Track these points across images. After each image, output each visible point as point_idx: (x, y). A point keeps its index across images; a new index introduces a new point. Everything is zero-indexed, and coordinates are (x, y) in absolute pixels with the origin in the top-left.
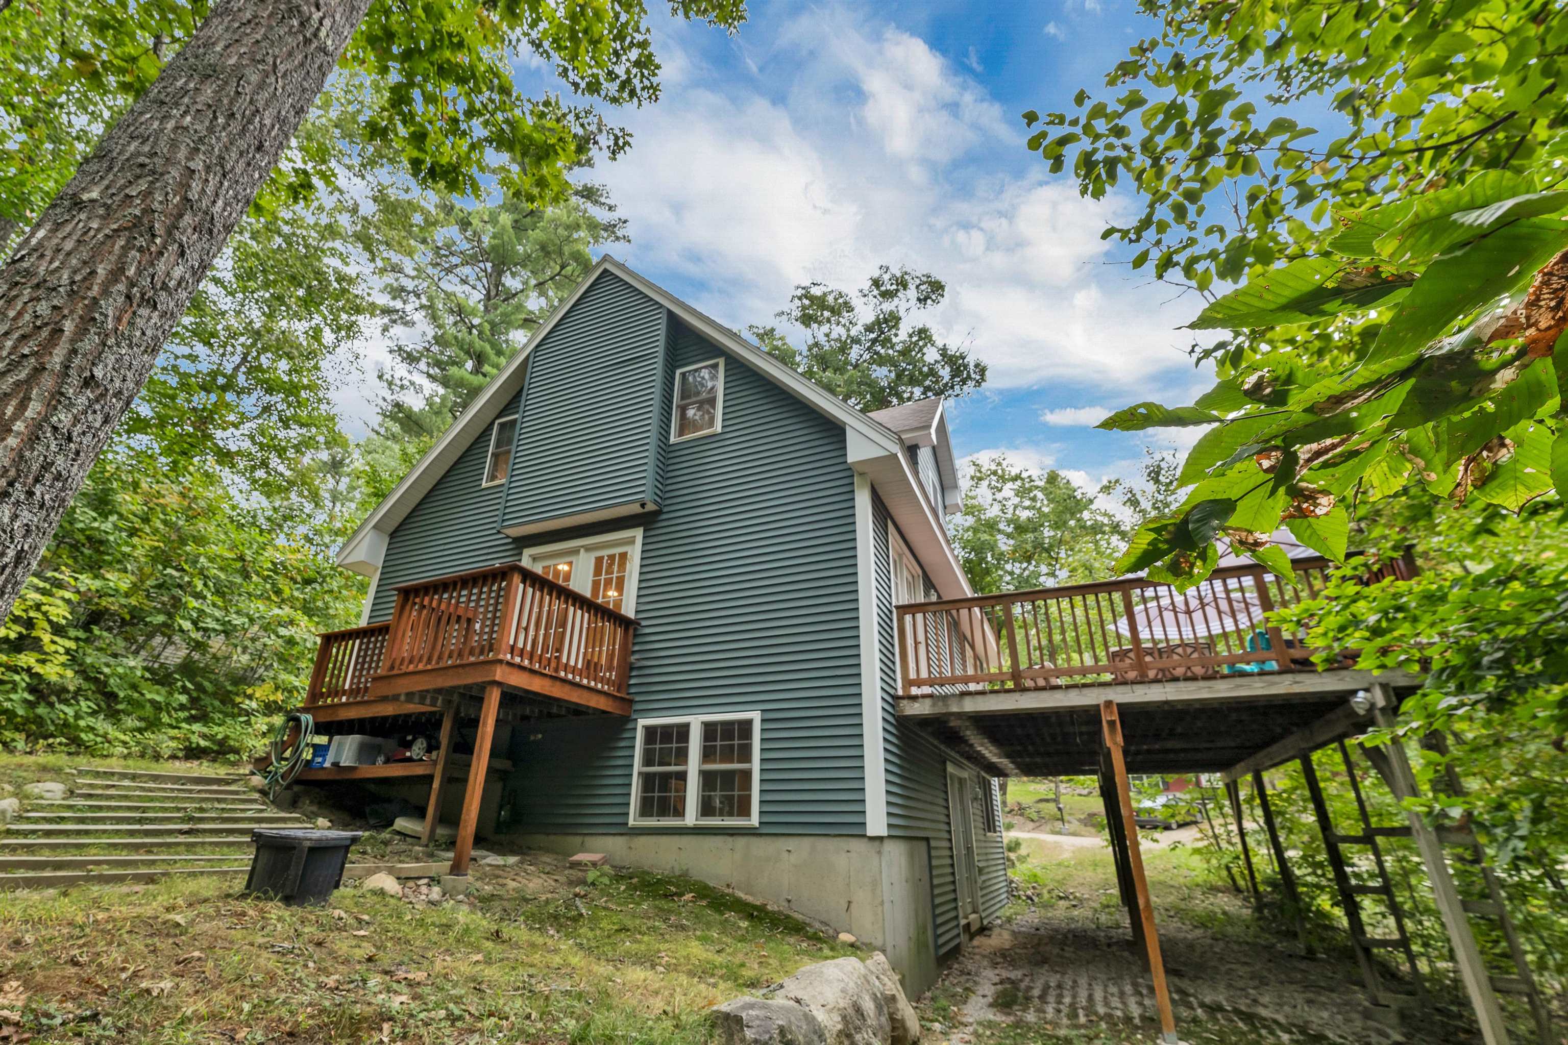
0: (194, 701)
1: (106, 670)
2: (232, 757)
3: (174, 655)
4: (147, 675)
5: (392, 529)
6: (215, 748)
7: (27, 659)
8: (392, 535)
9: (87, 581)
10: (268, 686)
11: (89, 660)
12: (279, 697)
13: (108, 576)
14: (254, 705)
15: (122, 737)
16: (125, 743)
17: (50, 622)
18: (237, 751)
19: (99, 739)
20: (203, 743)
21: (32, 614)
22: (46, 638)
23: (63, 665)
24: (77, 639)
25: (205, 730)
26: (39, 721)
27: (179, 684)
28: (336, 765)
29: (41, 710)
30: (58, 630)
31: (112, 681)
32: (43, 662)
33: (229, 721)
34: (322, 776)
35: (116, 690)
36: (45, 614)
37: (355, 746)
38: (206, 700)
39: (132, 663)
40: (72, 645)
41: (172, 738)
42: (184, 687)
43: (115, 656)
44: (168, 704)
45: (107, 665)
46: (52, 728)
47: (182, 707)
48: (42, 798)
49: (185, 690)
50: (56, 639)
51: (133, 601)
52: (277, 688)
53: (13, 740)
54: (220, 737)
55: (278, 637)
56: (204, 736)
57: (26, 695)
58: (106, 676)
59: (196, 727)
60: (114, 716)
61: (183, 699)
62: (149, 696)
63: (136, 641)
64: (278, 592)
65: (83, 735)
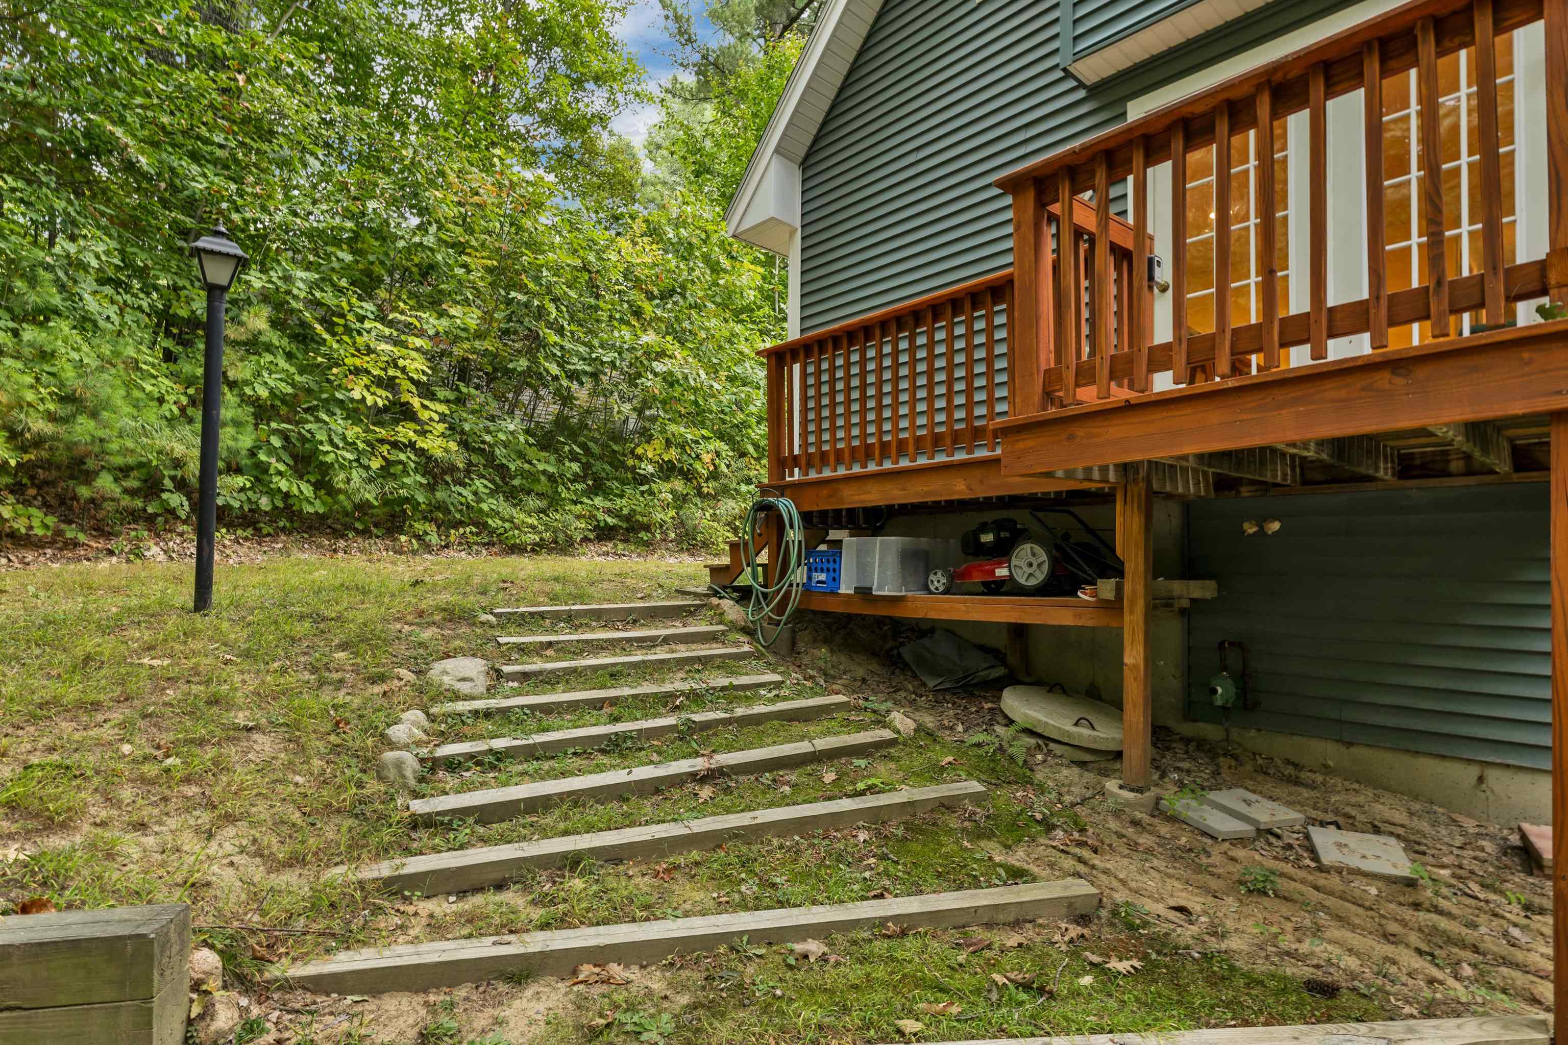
0: (586, 467)
1: (488, 438)
2: (643, 535)
3: (548, 411)
4: (531, 440)
5: (802, 152)
6: (625, 525)
7: (406, 432)
8: (805, 164)
9: (432, 322)
10: (658, 443)
11: (467, 427)
12: (673, 454)
13: (452, 312)
14: (650, 469)
15: (530, 521)
16: (533, 527)
17: (411, 380)
18: (647, 528)
19: (507, 525)
20: (611, 521)
21: (391, 372)
22: (416, 402)
23: (443, 435)
24: (447, 401)
25: (608, 504)
26: (441, 507)
27: (567, 448)
28: (864, 592)
29: (440, 495)
30: (426, 391)
31: (497, 452)
32: (423, 433)
33: (629, 491)
34: (833, 606)
35: (504, 461)
36: (403, 370)
37: (892, 559)
38: (598, 466)
39: (512, 427)
40: (443, 408)
41: (579, 517)
42: (571, 451)
43: (492, 418)
44: (562, 476)
45: (489, 432)
46: (458, 516)
47: (576, 479)
48: (457, 697)
49: (574, 458)
50: (426, 402)
51: (487, 345)
52: (668, 443)
53: (426, 533)
54: (625, 511)
55: (656, 374)
56: (609, 512)
57: (419, 478)
58: (490, 445)
59: (598, 501)
60: (512, 495)
61: (575, 467)
62: (541, 467)
63: (507, 399)
64: (638, 313)
65: (490, 521)
